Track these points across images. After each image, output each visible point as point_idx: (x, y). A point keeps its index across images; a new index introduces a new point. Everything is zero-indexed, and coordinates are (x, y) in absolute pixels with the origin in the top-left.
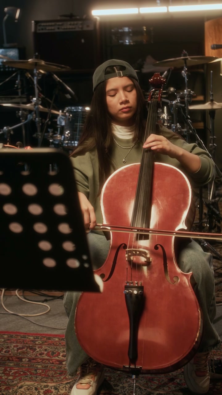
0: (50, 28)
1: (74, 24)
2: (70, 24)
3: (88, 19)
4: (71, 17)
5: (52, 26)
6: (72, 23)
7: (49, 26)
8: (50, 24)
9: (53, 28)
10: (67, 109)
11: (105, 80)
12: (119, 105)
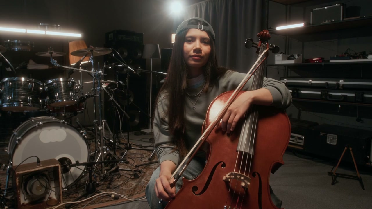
10: (6, 79)
11: (187, 28)
12: (192, 51)
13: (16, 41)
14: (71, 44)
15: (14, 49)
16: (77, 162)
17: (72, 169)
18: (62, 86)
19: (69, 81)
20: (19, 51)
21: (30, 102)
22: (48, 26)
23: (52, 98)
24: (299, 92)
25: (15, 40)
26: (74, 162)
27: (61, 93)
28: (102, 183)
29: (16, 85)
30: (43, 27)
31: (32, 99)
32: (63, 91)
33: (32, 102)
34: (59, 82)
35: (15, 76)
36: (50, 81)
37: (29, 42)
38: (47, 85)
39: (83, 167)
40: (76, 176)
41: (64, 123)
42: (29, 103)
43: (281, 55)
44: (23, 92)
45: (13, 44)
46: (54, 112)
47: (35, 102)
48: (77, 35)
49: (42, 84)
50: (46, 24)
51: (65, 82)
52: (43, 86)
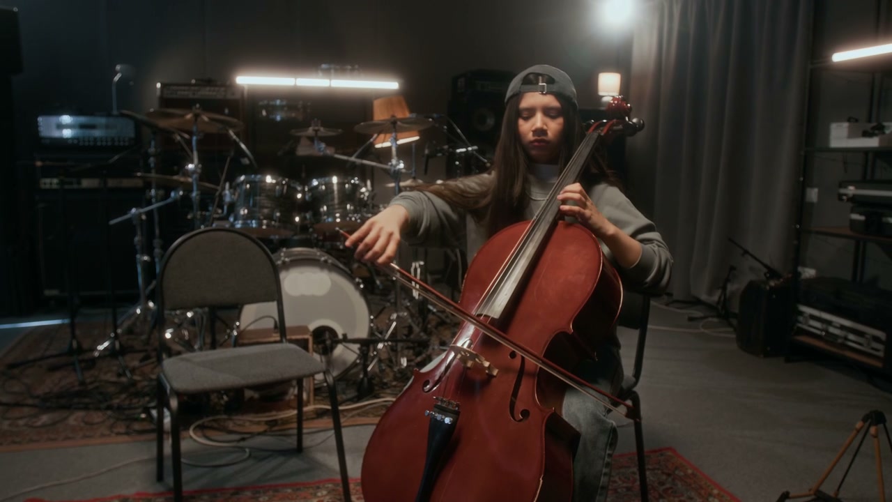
0: (183, 93)
1: (214, 91)
2: (210, 91)
3: (231, 87)
4: (209, 82)
5: (184, 91)
6: (212, 89)
7: (181, 90)
8: (183, 88)
9: (186, 93)
10: (242, 178)
11: (520, 92)
12: (531, 134)
13: (278, 102)
14: (376, 103)
15: (274, 116)
16: (345, 336)
17: (339, 350)
18: (336, 192)
19: (347, 183)
20: (282, 121)
21: (278, 220)
22: (336, 70)
23: (317, 214)
24: (884, 219)
25: (277, 99)
26: (340, 337)
27: (333, 205)
28: (394, 383)
29: (258, 188)
30: (327, 72)
31: (281, 215)
32: (336, 201)
33: (280, 220)
34: (329, 185)
35: (256, 173)
36: (315, 183)
37: (301, 103)
38: (310, 190)
39: (356, 347)
40: (344, 362)
41: (326, 261)
42: (275, 221)
43: (846, 125)
44: (266, 202)
45: (272, 109)
46: (325, 239)
47: (286, 220)
48: (390, 85)
49: (299, 188)
50: (332, 66)
51: (341, 184)
52: (303, 192)
